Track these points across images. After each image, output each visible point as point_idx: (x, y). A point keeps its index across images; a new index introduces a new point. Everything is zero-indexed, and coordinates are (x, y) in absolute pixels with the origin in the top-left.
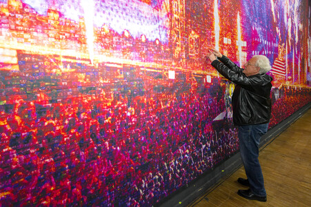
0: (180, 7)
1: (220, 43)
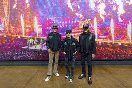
0: (7, 22)
1: (25, 27)
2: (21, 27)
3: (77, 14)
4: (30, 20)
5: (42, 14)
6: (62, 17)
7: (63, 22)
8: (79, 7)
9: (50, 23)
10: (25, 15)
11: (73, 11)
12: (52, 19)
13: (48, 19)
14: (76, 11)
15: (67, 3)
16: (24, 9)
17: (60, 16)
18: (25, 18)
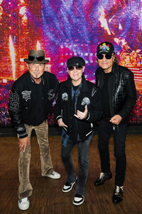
1: (16, 62)
2: (10, 61)
3: (116, 40)
4: (27, 47)
5: (51, 36)
6: (90, 44)
7: (91, 54)
8: (120, 27)
9: (67, 54)
10: (17, 38)
11: (109, 33)
12: (70, 47)
13: (62, 47)
14: (116, 35)
15: (100, 19)
16: (15, 27)
17: (85, 43)
18: (17, 44)
